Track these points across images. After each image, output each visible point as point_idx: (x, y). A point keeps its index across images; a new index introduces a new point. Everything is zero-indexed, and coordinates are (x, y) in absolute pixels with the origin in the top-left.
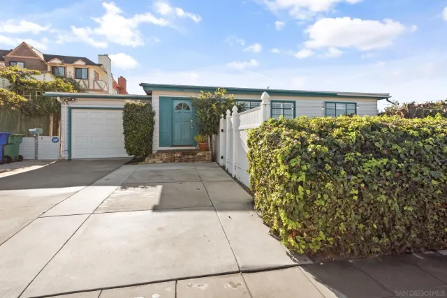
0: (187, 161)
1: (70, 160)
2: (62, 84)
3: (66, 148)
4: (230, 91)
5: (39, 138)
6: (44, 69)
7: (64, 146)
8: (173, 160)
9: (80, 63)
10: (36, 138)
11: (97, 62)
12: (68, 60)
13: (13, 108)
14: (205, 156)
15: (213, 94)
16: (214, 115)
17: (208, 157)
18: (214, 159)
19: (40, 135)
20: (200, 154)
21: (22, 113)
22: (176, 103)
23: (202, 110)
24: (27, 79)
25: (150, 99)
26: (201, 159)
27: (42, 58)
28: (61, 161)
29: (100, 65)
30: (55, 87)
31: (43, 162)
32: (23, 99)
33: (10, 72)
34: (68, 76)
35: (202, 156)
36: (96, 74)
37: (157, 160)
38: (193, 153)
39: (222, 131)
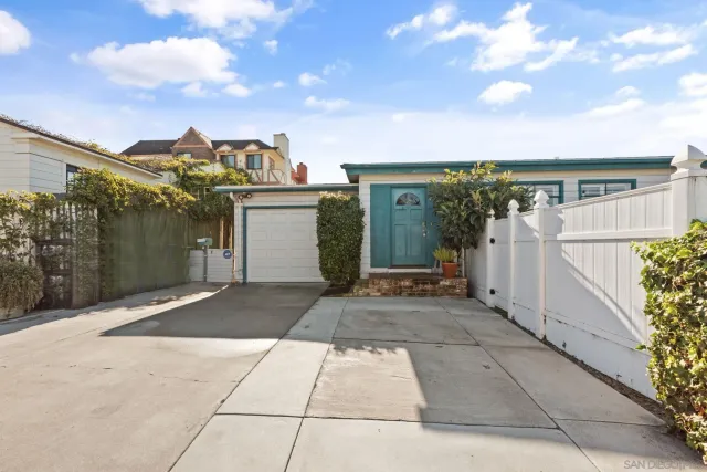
0: (423, 294)
1: (245, 283)
2: (234, 176)
3: (241, 267)
4: (502, 166)
5: (209, 251)
6: (212, 158)
7: (238, 264)
8: (398, 292)
9: (253, 147)
10: (205, 251)
11: (272, 145)
12: (239, 145)
13: (179, 211)
14: (455, 287)
15: (470, 173)
16: (474, 212)
17: (461, 289)
18: (471, 292)
19: (210, 247)
20: (446, 283)
21: (190, 216)
22: (397, 194)
23: (451, 204)
24: (195, 172)
25: (356, 189)
26: (449, 291)
27: (210, 145)
28: (233, 285)
29: (275, 149)
30: (226, 180)
31: (215, 285)
32: (191, 198)
33: (176, 163)
34: (238, 167)
35: (449, 287)
36: (271, 161)
37: (372, 290)
38: (432, 280)
39: (492, 241)
